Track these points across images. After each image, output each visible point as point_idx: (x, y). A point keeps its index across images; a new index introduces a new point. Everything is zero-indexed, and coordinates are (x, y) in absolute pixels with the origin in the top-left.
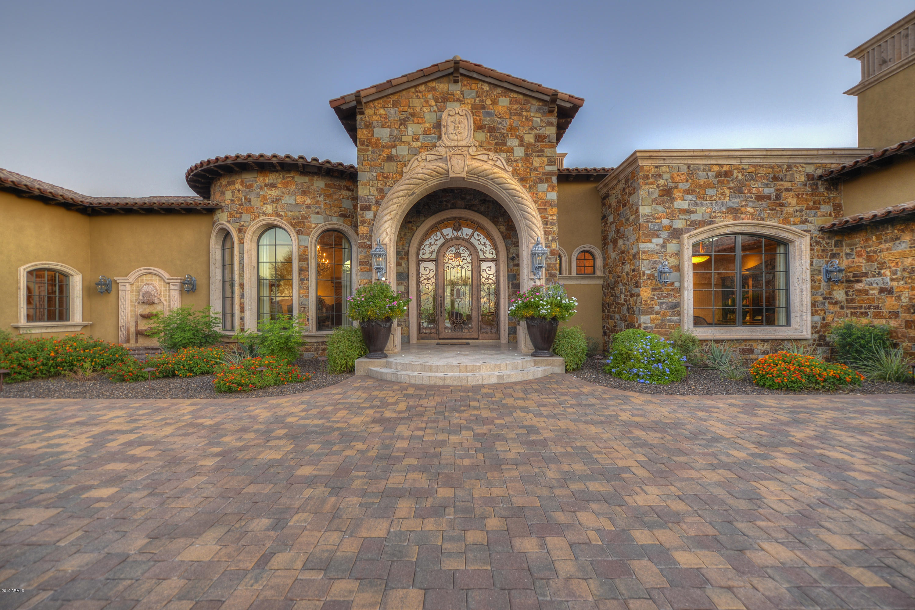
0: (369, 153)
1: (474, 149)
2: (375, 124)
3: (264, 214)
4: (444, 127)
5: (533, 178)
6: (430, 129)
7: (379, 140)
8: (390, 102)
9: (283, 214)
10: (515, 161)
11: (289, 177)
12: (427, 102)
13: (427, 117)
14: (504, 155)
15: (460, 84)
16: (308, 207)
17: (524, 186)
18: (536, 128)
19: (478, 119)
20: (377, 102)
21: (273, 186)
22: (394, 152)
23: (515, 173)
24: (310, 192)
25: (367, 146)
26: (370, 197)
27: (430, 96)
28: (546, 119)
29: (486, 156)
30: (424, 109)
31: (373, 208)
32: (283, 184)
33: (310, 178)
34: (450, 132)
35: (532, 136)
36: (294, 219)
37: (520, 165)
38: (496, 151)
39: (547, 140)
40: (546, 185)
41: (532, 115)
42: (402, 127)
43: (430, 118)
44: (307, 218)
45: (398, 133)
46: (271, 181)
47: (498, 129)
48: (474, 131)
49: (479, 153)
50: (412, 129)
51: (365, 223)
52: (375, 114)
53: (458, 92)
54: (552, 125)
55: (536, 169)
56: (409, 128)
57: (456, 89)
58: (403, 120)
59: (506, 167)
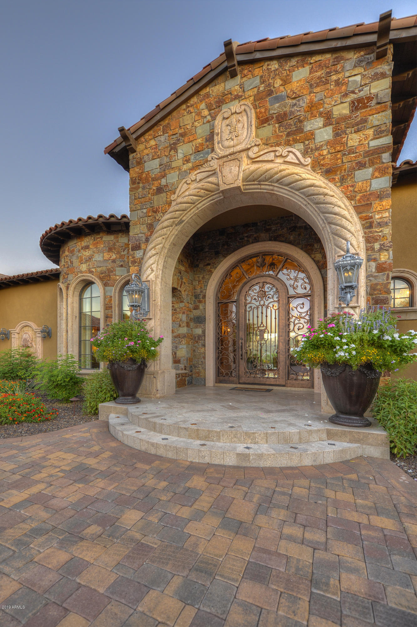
0: (140, 189)
1: (256, 149)
2: (146, 158)
3: (81, 272)
4: (218, 134)
5: (347, 166)
6: (202, 145)
7: (149, 174)
8: (159, 130)
9: (94, 270)
10: (317, 149)
11: (98, 238)
12: (199, 114)
13: (199, 131)
14: (301, 146)
15: (239, 76)
16: (114, 261)
17: (332, 180)
18: (353, 92)
19: (263, 110)
20: (147, 134)
21: (87, 247)
22: (163, 182)
23: (316, 166)
24: (115, 249)
25: (139, 183)
26: (140, 235)
27: (203, 106)
28: (371, 72)
29: (272, 154)
30: (196, 124)
31: (143, 246)
32: (94, 244)
33: (116, 236)
34: (224, 139)
35: (346, 105)
36: (102, 274)
37: (325, 152)
38: (288, 144)
39: (374, 102)
40: (371, 170)
41: (347, 74)
42: (172, 152)
43: (202, 131)
44: (112, 271)
45: (168, 160)
46: (86, 244)
47: (292, 113)
48: (257, 128)
49: (262, 153)
50: (184, 150)
51: (136, 262)
52: (146, 148)
53: (237, 87)
54: (383, 76)
55: (351, 152)
56: (180, 151)
57: (233, 85)
58: (173, 144)
59: (302, 160)
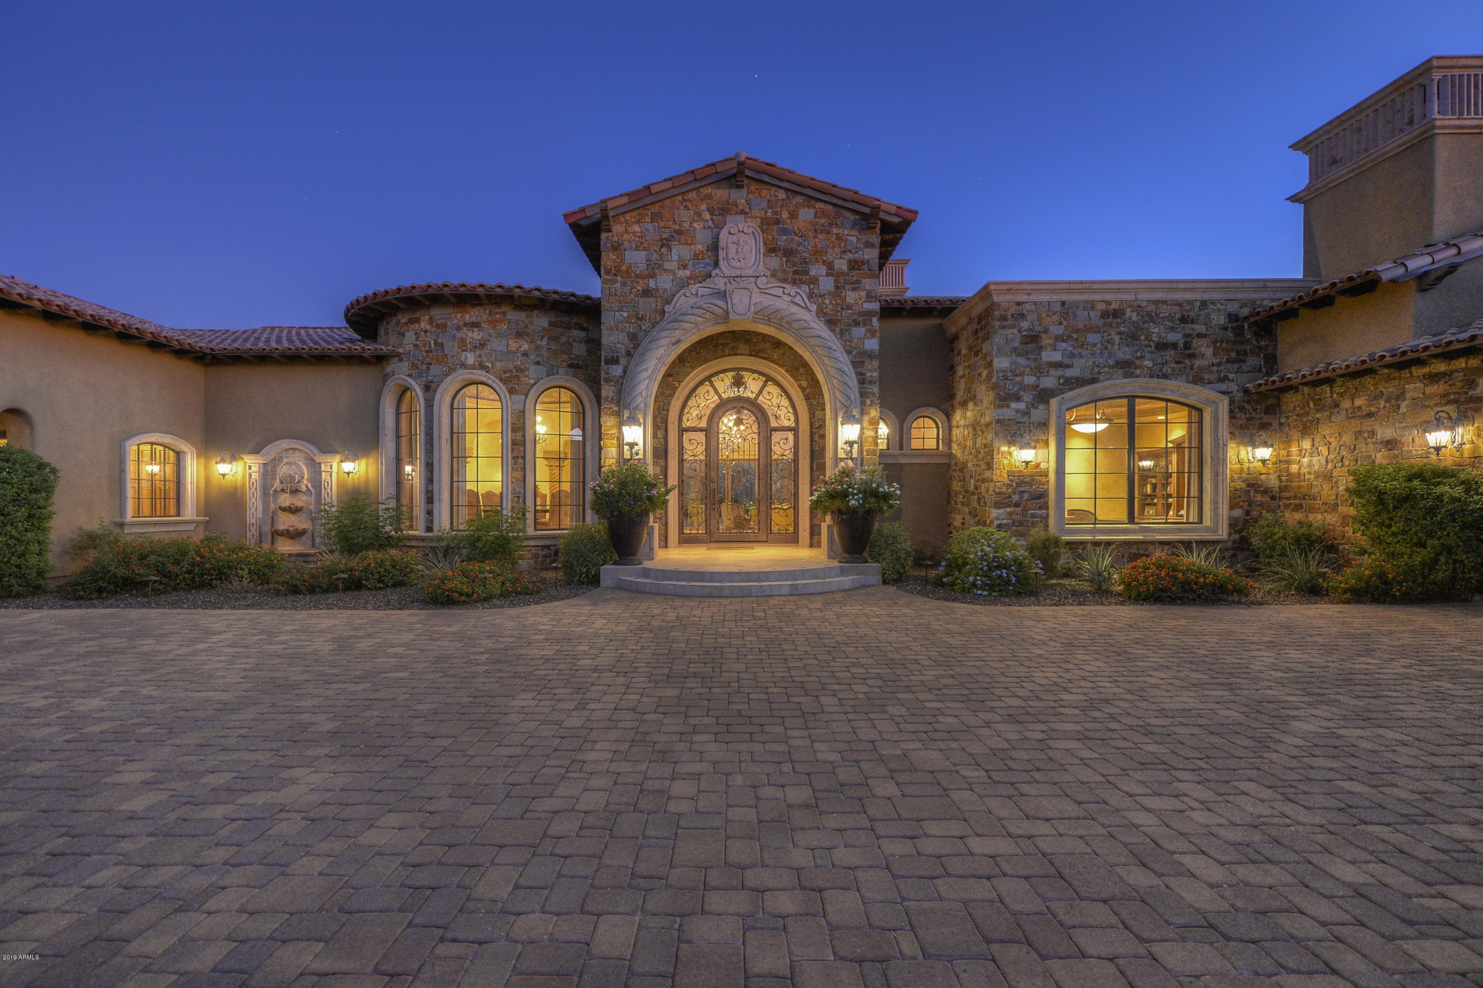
0: (618, 285)
1: (765, 279)
2: (626, 244)
3: (463, 366)
4: (723, 249)
5: (846, 320)
6: (702, 252)
7: (631, 267)
8: (647, 215)
9: (489, 365)
10: (821, 296)
11: (498, 313)
12: (699, 214)
13: (699, 235)
14: (806, 288)
15: (745, 189)
16: (525, 354)
17: (833, 331)
18: (850, 251)
19: (770, 238)
20: (629, 215)
21: (475, 325)
22: (652, 284)
23: (820, 312)
24: (527, 334)
25: (615, 275)
26: (618, 345)
27: (704, 207)
28: (864, 238)
29: (781, 290)
30: (695, 225)
31: (623, 361)
32: (490, 323)
33: (528, 312)
34: (730, 257)
35: (845, 261)
36: (505, 372)
37: (827, 301)
38: (794, 282)
39: (866, 267)
40: (864, 329)
41: (846, 232)
42: (664, 250)
43: (703, 236)
45: (658, 258)
46: (474, 319)
47: (797, 252)
48: (764, 255)
49: (771, 285)
50: (679, 251)
51: (611, 381)
52: (627, 232)
53: (743, 201)
54: (872, 245)
55: (849, 307)
56: (674, 251)
57: (739, 197)
58: (665, 239)
59: (808, 304)
